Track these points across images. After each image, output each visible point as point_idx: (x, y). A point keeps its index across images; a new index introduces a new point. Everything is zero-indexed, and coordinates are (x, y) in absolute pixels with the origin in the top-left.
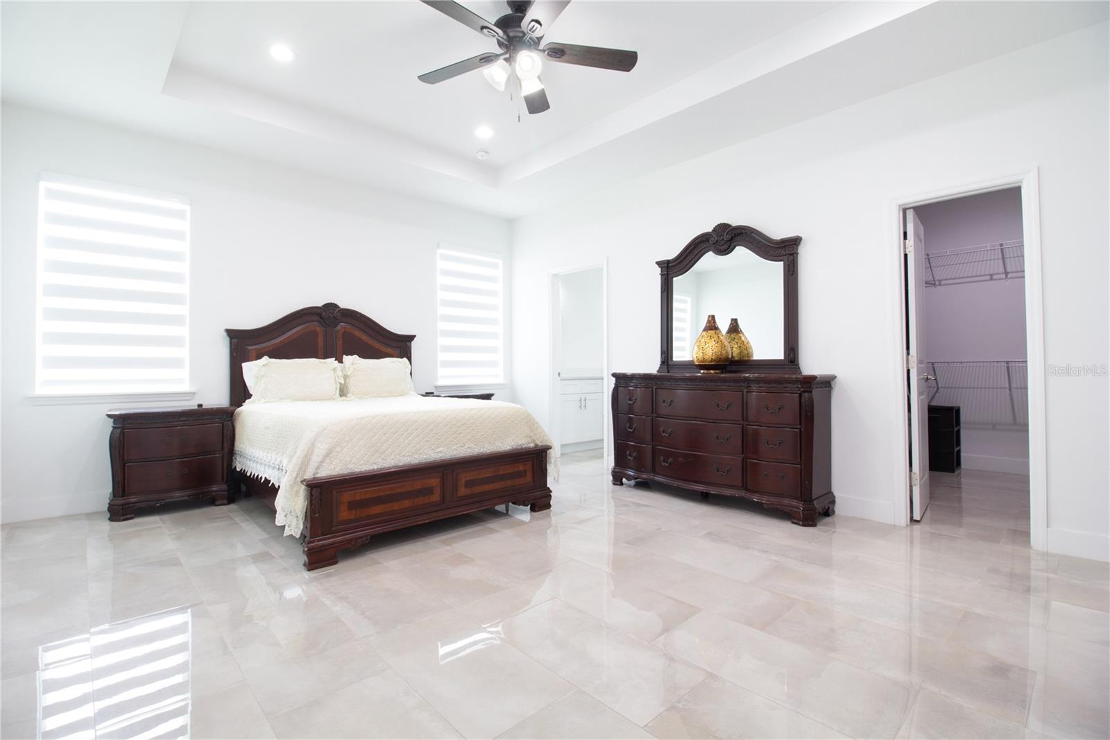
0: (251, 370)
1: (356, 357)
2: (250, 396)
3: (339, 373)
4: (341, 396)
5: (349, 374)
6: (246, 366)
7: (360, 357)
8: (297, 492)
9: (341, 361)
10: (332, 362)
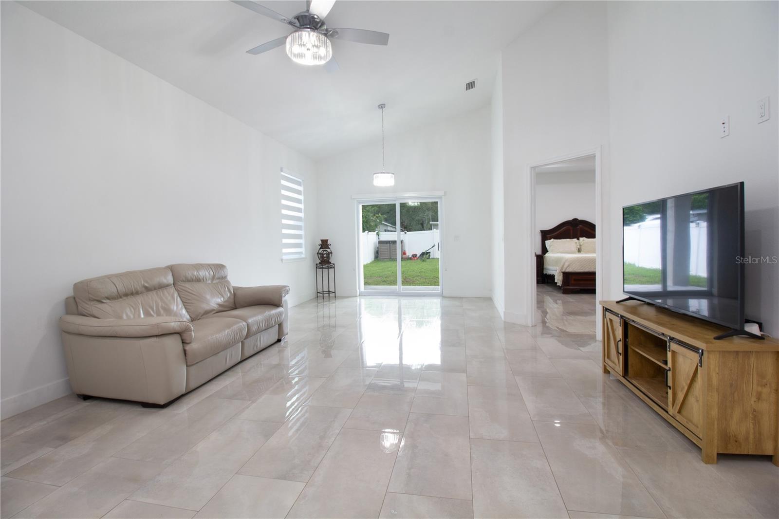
0: (548, 243)
1: (584, 238)
2: (548, 251)
3: (578, 244)
4: (578, 252)
5: (582, 244)
6: (546, 242)
7: (586, 238)
8: (560, 275)
9: (578, 239)
10: (575, 240)
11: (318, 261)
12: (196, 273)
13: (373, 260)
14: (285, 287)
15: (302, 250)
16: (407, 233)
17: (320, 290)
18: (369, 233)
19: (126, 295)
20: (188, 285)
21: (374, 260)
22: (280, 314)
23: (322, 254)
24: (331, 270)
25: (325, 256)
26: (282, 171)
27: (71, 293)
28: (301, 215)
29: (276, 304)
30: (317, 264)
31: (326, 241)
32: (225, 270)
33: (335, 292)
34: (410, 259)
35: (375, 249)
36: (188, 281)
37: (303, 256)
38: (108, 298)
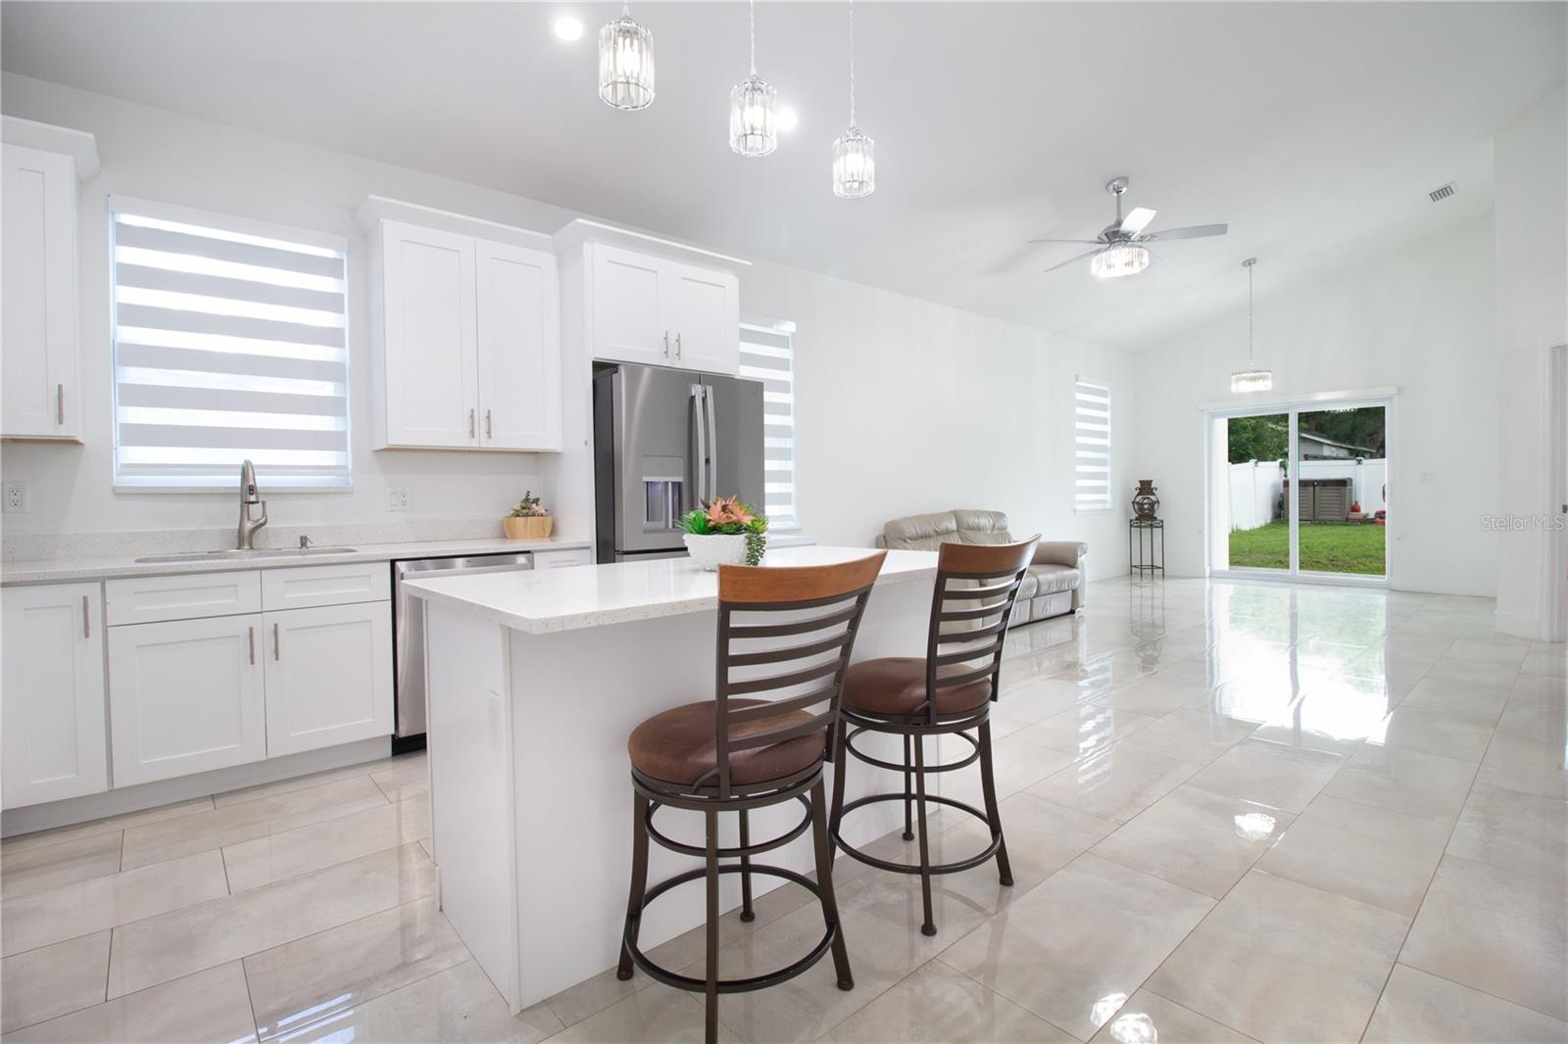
11: (1134, 516)
12: (976, 521)
13: (1269, 521)
14: (1082, 543)
15: (1108, 497)
16: (1364, 461)
17: (1136, 562)
18: (1261, 464)
19: (922, 537)
20: (969, 533)
21: (1272, 522)
22: (1075, 578)
23: (1141, 505)
24: (1157, 532)
25: (1146, 507)
26: (1077, 380)
27: (881, 531)
28: (1107, 442)
29: (1070, 564)
30: (1131, 521)
31: (1149, 483)
32: (1005, 519)
33: (1163, 568)
34: (1372, 522)
35: (1274, 498)
36: (970, 528)
37: (1108, 506)
38: (910, 539)
